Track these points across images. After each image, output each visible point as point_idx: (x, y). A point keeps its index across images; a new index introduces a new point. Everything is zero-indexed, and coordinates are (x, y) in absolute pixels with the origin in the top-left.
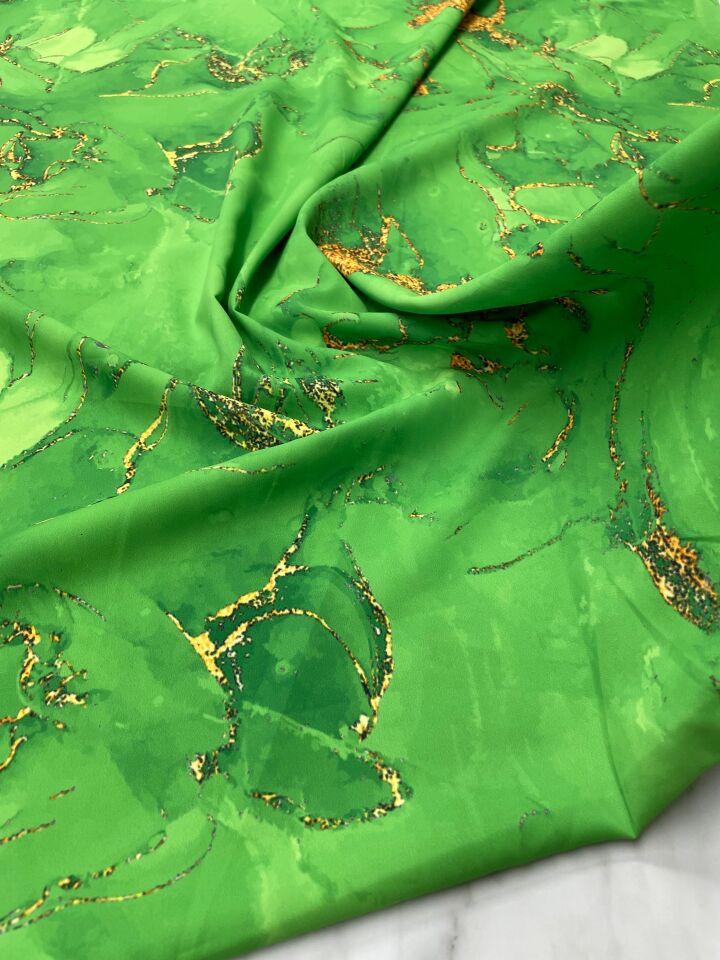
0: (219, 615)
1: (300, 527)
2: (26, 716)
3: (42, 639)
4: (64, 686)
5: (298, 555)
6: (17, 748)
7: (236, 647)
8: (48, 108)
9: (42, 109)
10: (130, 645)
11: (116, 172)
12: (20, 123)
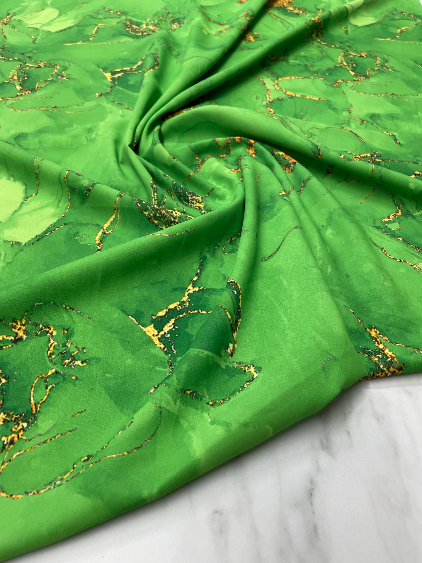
0: (158, 315)
1: (198, 267)
2: (53, 373)
3: (58, 333)
4: (73, 356)
5: (199, 281)
6: (50, 391)
7: (170, 332)
8: (35, 51)
9: (31, 52)
10: (109, 333)
11: (77, 85)
12: (19, 60)
